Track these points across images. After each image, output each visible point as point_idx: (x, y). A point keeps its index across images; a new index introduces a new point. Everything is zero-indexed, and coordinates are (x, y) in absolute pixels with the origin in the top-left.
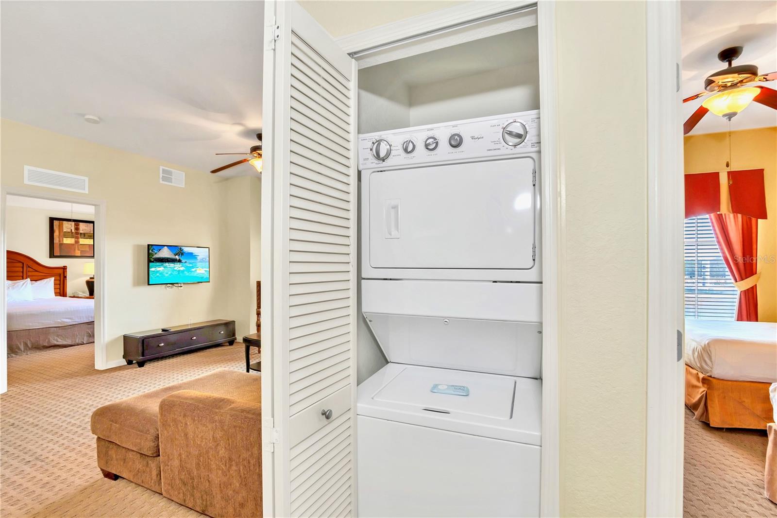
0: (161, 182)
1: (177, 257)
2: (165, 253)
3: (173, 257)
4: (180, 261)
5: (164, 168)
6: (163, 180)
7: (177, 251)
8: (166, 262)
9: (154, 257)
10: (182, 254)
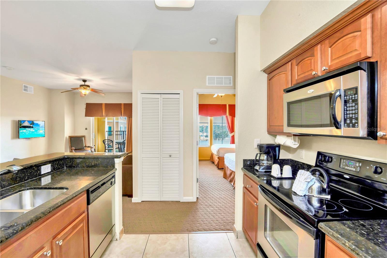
0: (23, 91)
1: (31, 125)
2: (26, 124)
3: (29, 125)
4: (32, 127)
5: (24, 85)
6: (24, 91)
7: (31, 123)
8: (27, 128)
9: (22, 125)
10: (34, 124)
